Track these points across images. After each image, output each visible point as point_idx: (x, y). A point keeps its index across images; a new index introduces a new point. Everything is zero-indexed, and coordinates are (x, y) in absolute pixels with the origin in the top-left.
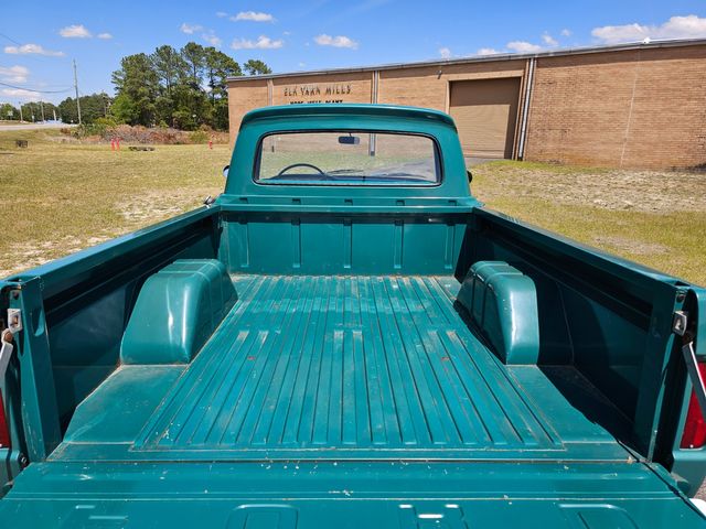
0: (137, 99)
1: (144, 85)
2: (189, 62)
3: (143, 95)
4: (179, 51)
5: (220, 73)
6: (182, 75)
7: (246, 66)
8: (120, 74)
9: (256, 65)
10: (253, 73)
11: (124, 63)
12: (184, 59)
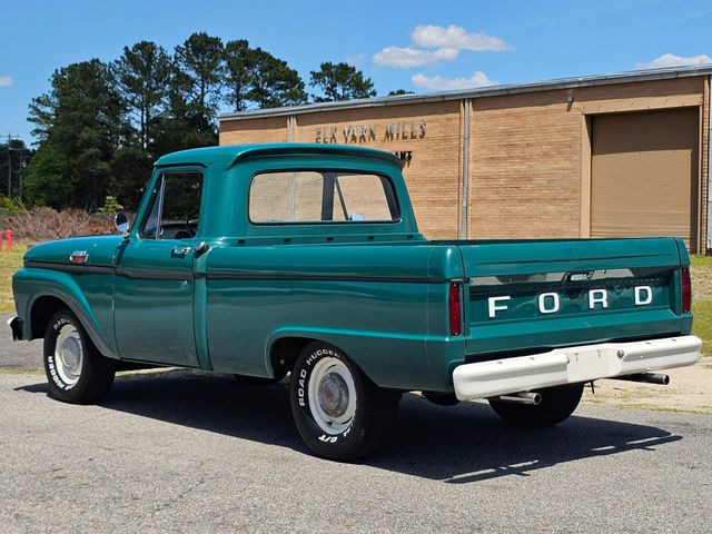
0: (74, 152)
1: (92, 123)
2: (192, 74)
3: (88, 143)
4: (171, 53)
5: (258, 95)
6: (176, 99)
7: (316, 76)
8: (46, 102)
9: (339, 75)
10: (330, 91)
11: (57, 81)
12: (182, 67)
